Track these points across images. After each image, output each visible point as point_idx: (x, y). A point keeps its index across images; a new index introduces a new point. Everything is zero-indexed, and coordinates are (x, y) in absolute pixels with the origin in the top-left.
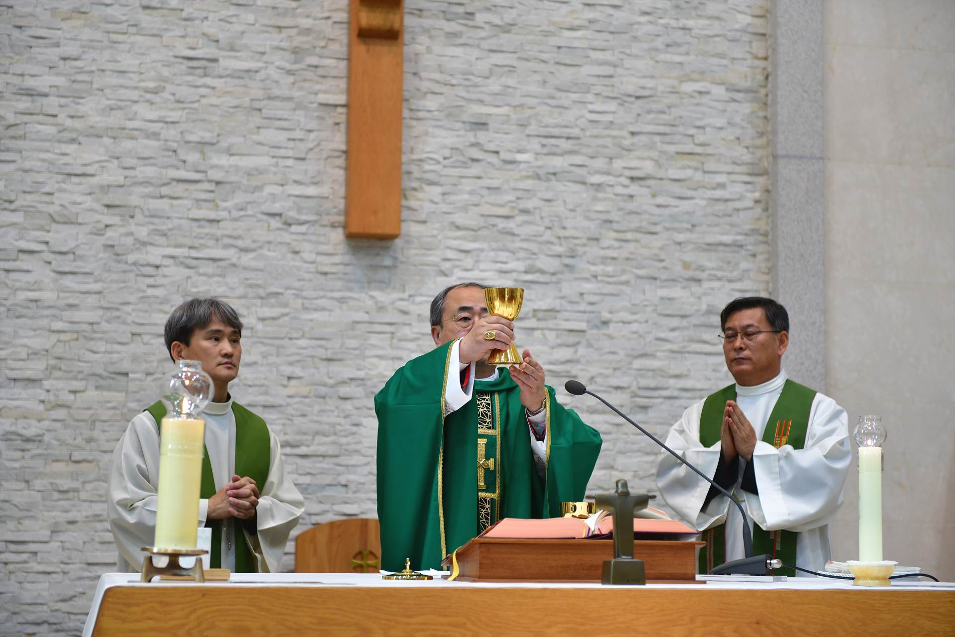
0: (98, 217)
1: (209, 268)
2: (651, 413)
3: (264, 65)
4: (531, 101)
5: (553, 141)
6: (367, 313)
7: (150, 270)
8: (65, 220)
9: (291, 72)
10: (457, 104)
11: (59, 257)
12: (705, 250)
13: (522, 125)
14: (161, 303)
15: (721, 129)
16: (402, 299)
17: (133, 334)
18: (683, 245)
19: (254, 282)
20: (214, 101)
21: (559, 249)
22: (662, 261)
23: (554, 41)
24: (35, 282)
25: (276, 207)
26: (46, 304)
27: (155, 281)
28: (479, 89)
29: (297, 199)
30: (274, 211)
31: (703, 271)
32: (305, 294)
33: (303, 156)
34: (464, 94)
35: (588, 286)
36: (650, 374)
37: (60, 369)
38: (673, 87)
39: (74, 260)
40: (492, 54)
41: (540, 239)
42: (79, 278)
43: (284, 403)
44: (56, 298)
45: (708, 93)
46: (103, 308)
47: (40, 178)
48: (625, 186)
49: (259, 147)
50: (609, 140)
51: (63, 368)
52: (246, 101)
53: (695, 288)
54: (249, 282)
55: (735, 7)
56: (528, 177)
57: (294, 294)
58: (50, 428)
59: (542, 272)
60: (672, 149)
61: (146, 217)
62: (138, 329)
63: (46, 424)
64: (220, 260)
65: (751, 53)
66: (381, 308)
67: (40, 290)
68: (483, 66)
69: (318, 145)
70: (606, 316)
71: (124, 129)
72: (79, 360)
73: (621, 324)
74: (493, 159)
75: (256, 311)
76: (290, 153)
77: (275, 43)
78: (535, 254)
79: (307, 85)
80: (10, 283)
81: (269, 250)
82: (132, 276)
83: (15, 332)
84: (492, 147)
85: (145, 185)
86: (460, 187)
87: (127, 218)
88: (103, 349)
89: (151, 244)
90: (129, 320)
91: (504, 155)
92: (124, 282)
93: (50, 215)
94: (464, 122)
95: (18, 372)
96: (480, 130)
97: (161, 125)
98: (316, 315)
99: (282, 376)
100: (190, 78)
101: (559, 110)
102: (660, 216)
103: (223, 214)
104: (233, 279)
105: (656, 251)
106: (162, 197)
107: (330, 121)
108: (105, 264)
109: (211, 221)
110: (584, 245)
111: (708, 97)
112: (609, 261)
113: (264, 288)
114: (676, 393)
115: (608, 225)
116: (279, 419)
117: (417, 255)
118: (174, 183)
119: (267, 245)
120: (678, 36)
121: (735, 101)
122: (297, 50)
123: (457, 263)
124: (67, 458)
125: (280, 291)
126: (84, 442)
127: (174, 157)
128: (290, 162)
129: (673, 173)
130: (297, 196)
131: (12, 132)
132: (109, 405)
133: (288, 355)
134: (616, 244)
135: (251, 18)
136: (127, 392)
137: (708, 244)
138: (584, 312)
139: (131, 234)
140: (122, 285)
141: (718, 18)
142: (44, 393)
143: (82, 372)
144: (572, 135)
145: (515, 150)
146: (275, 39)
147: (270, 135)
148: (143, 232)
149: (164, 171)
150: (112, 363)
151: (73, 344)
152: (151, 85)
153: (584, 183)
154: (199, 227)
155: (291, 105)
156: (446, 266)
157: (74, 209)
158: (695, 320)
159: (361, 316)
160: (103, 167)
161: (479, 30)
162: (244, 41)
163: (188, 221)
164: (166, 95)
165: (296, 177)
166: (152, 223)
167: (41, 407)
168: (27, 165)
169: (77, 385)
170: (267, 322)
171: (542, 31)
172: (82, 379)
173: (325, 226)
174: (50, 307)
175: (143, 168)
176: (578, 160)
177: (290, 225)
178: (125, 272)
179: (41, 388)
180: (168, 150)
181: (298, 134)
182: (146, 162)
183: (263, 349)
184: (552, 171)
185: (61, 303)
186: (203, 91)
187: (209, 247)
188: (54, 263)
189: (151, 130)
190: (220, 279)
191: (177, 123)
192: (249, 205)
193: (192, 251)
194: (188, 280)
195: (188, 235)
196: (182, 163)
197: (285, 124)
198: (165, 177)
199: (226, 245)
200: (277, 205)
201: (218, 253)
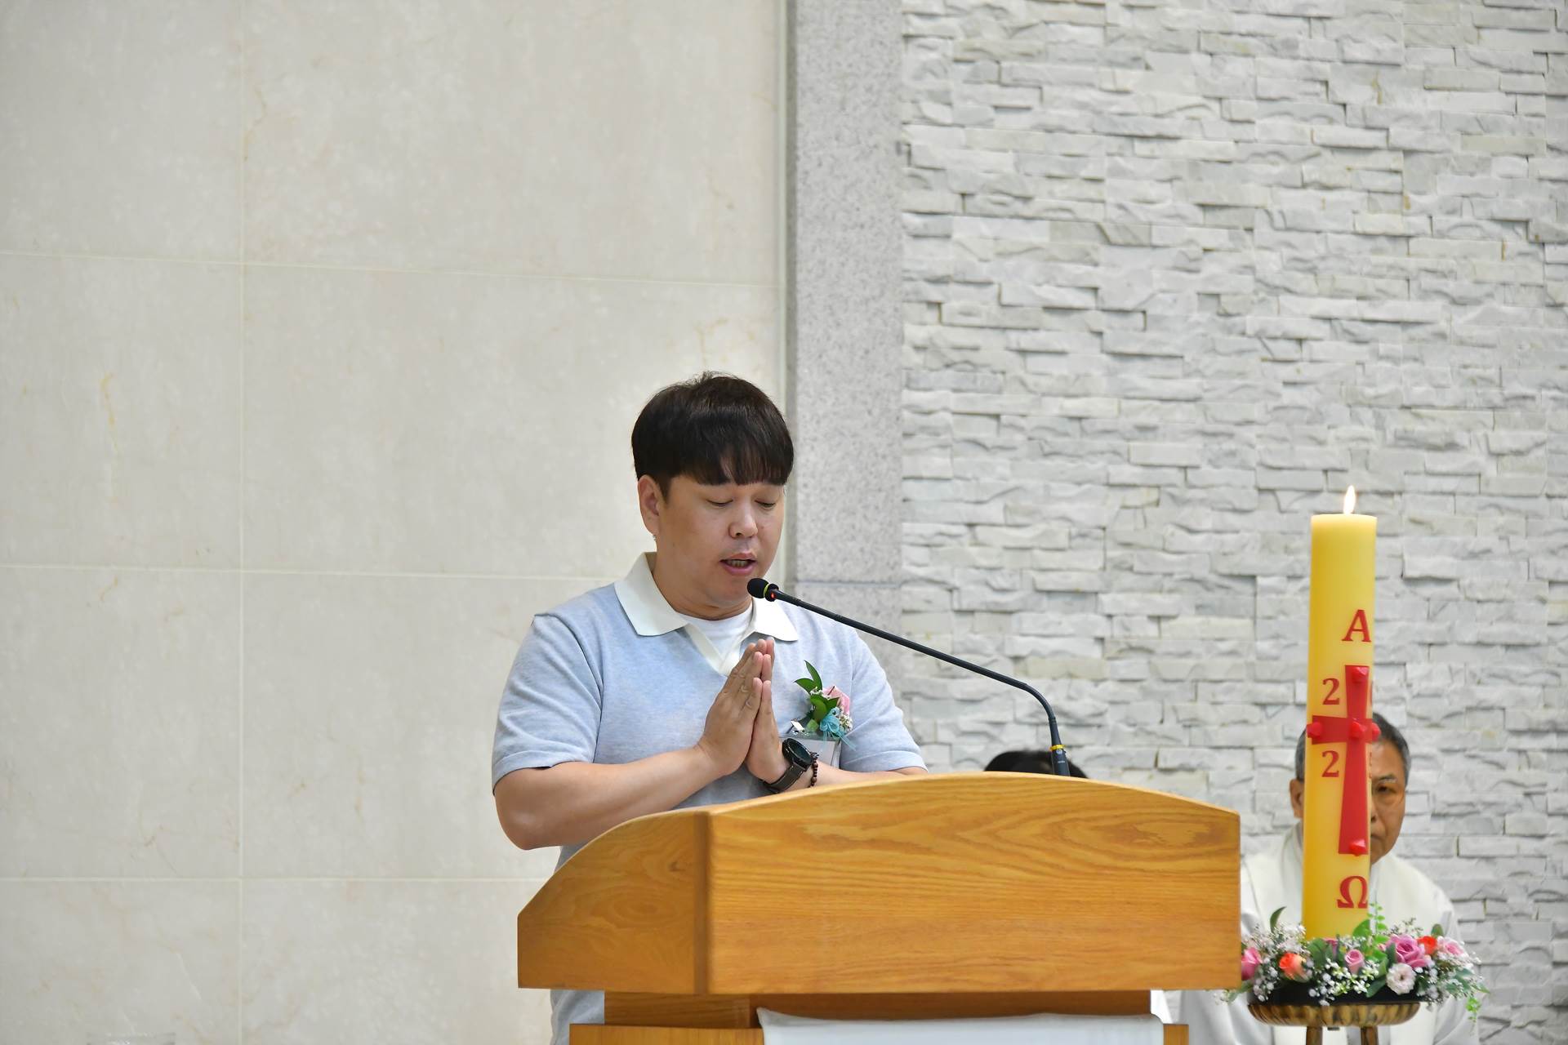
0: (1191, 231)
1: (1394, 342)
7: (1285, 349)
8: (1130, 239)
11: (1116, 321)
14: (1308, 423)
17: (1261, 491)
19: (1479, 372)
24: (1078, 377)
25: (1518, 208)
26: (1099, 426)
27: (1298, 371)
29: (1555, 187)
30: (1514, 216)
37: (1131, 569)
39: (1145, 329)
42: (1157, 367)
43: (1545, 640)
44: (1116, 412)
46: (1205, 434)
47: (1075, 144)
49: (1483, 70)
51: (1138, 567)
54: (1470, 372)
57: (1554, 399)
58: (1117, 698)
61: (1278, 230)
62: (1270, 480)
63: (1110, 686)
64: (1418, 323)
67: (1086, 395)
71: (1229, 34)
72: (1164, 550)
75: (1486, 437)
76: (1542, 85)
80: (1030, 380)
81: (1505, 302)
82: (1253, 361)
83: (1047, 488)
85: (1272, 158)
87: (1242, 231)
88: (1207, 524)
89: (1289, 291)
90: (1253, 458)
92: (1241, 374)
93: (1100, 228)
95: (1053, 576)
97: (1299, 22)
99: (1538, 578)
103: (1421, 222)
104: (1440, 363)
106: (1304, 186)
108: (1204, 335)
109: (1394, 237)
113: (1500, 386)
116: (1536, 673)
118: (1327, 154)
119: (1502, 289)
124: (1151, 763)
125: (1530, 391)
126: (1180, 726)
127: (1324, 96)
128: (1540, 105)
130: (1554, 181)
131: (1021, 43)
132: (1224, 646)
133: (1548, 534)
136: (1254, 618)
139: (1250, 268)
140: (1238, 382)
142: (1103, 621)
143: (1170, 575)
147: (1500, 45)
148: (1271, 264)
149: (1307, 127)
150: (1225, 554)
151: (1150, 512)
154: (1377, 251)
157: (1142, 214)
160: (1193, 119)
163: (1353, 238)
165: (1553, 140)
166: (1289, 245)
167: (1096, 652)
168: (1054, 115)
169: (1163, 603)
170: (1505, 460)
172: (1171, 591)
174: (1107, 432)
175: (1268, 121)
177: (1543, 244)
178: (1241, 352)
179: (1096, 612)
180: (1314, 80)
181: (1554, 41)
182: (1274, 107)
183: (1501, 520)
185: (1126, 423)
187: (1395, 297)
188: (1108, 333)
189: (1281, 36)
190: (1415, 366)
191: (1328, 18)
192: (1466, 201)
193: (1363, 304)
194: (1359, 369)
195: (1354, 268)
196: (1341, 109)
197: (1529, 19)
198: (1309, 141)
199: (1426, 291)
200: (1519, 201)
201: (1410, 309)
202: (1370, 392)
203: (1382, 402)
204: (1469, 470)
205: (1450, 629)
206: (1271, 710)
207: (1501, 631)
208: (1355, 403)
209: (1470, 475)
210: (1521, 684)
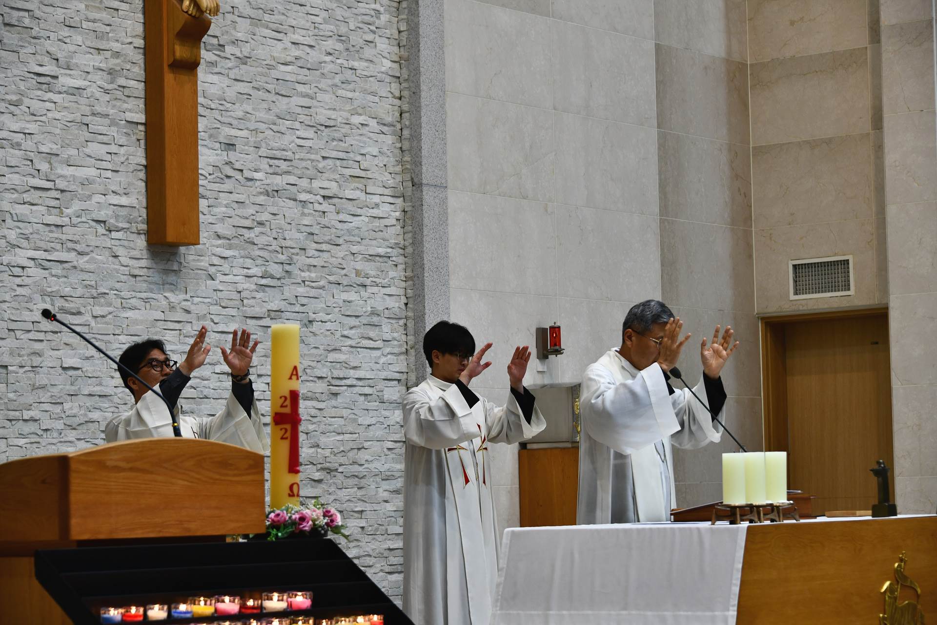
1: (57, 270)
2: (340, 399)
3: (89, 83)
4: (262, 127)
5: (276, 161)
6: (163, 312)
7: (18, 271)
9: (107, 92)
10: (215, 126)
12: (368, 260)
13: (256, 147)
14: (27, 302)
15: (375, 156)
16: (187, 300)
17: (9, 330)
18: (355, 255)
19: (88, 283)
20: (58, 115)
21: (282, 258)
22: (344, 269)
23: (274, 74)
25: (102, 215)
27: (23, 280)
28: (229, 114)
29: (115, 207)
30: (101, 219)
31: (368, 278)
32: (122, 294)
33: (118, 169)
34: (219, 118)
35: (301, 290)
36: (338, 365)
38: (347, 119)
40: (236, 83)
41: (270, 248)
43: (113, 394)
45: (366, 125)
48: (320, 204)
49: (88, 159)
50: (309, 162)
52: (78, 117)
53: (363, 293)
54: (85, 283)
55: (381, 53)
56: (261, 193)
57: (115, 294)
59: (272, 277)
60: (348, 172)
61: (15, 221)
62: (13, 326)
64: (66, 262)
65: (392, 93)
66: (172, 308)
68: (231, 94)
69: (127, 159)
70: (312, 316)
73: (321, 323)
74: (238, 175)
75: (91, 310)
76: (110, 166)
77: (96, 64)
78: (268, 261)
79: (118, 103)
81: (97, 254)
82: (6, 275)
84: (238, 165)
85: (12, 191)
86: (219, 200)
89: (19, 247)
90: (6, 317)
91: (247, 174)
94: (220, 143)
96: (230, 150)
97: (22, 135)
98: (130, 314)
100: (39, 93)
101: (279, 135)
102: (342, 230)
103: (67, 220)
104: (75, 278)
105: (340, 261)
106: (24, 203)
107: (134, 138)
109: (57, 226)
110: (297, 254)
111: (367, 128)
112: (312, 267)
113: (96, 289)
114: (355, 382)
115: (311, 237)
117: (194, 260)
118: (32, 190)
119: (96, 249)
120: (349, 74)
121: (384, 133)
122: (111, 71)
123: (220, 268)
125: (107, 291)
127: (31, 166)
128: (109, 174)
129: (349, 194)
130: (114, 205)
134: (317, 254)
135: (79, 39)
136: (7, 384)
137: (370, 255)
138: (298, 312)
139: (5, 237)
141: (371, 61)
144: (288, 158)
145: (253, 169)
146: (96, 60)
147: (95, 149)
148: (12, 235)
149: (25, 179)
152: (14, 98)
153: (295, 200)
154: (51, 231)
155: (107, 121)
156: (212, 270)
158: (364, 320)
159: (159, 315)
161: (227, 61)
162: (74, 61)
163: (42, 226)
164: (23, 108)
165: (114, 188)
166: (20, 228)
171: (267, 65)
173: (134, 233)
175: (10, 175)
176: (292, 179)
177: (110, 231)
180: (27, 159)
181: (113, 148)
182: (13, 170)
184: (276, 189)
186: (48, 105)
187: (58, 251)
189: (15, 141)
190: (66, 279)
191: (32, 134)
192: (83, 212)
193: (46, 253)
194: (45, 279)
195: (42, 238)
196: (37, 172)
197: (105, 139)
198: (26, 184)
199: (69, 249)
200: (102, 213)
201: (64, 256)
202: (49, 290)
203: (53, 294)
204: (86, 323)
205: (79, 389)
206: (13, 422)
207: (97, 390)
208: (44, 294)
209: (86, 325)
210: (105, 412)
